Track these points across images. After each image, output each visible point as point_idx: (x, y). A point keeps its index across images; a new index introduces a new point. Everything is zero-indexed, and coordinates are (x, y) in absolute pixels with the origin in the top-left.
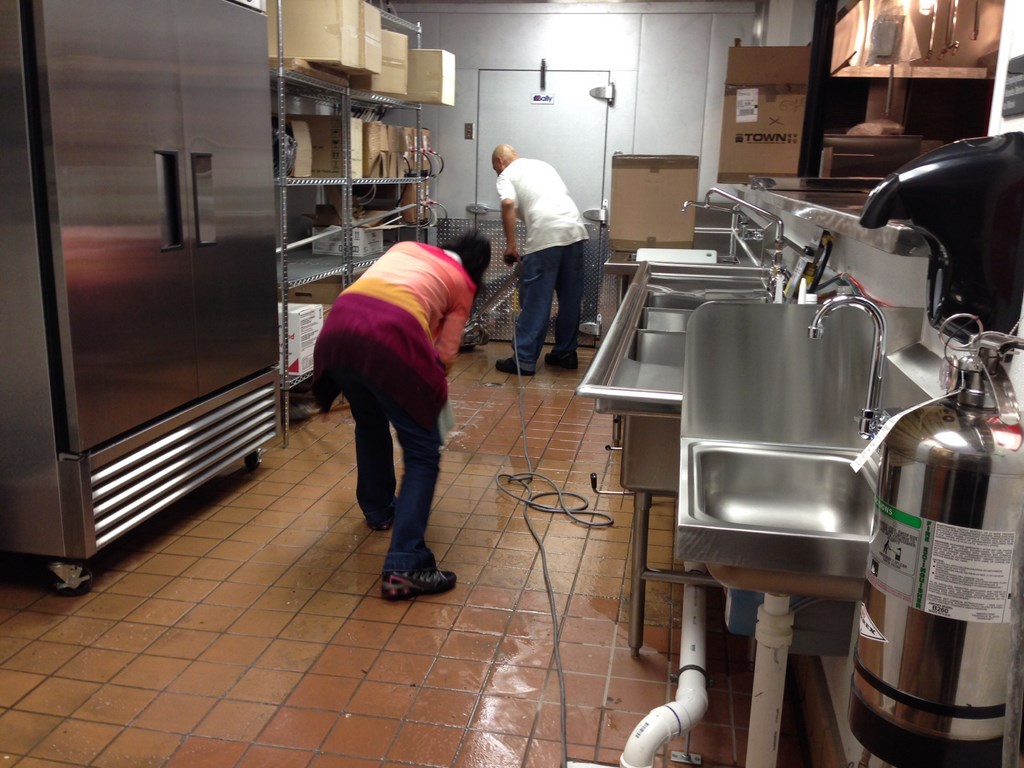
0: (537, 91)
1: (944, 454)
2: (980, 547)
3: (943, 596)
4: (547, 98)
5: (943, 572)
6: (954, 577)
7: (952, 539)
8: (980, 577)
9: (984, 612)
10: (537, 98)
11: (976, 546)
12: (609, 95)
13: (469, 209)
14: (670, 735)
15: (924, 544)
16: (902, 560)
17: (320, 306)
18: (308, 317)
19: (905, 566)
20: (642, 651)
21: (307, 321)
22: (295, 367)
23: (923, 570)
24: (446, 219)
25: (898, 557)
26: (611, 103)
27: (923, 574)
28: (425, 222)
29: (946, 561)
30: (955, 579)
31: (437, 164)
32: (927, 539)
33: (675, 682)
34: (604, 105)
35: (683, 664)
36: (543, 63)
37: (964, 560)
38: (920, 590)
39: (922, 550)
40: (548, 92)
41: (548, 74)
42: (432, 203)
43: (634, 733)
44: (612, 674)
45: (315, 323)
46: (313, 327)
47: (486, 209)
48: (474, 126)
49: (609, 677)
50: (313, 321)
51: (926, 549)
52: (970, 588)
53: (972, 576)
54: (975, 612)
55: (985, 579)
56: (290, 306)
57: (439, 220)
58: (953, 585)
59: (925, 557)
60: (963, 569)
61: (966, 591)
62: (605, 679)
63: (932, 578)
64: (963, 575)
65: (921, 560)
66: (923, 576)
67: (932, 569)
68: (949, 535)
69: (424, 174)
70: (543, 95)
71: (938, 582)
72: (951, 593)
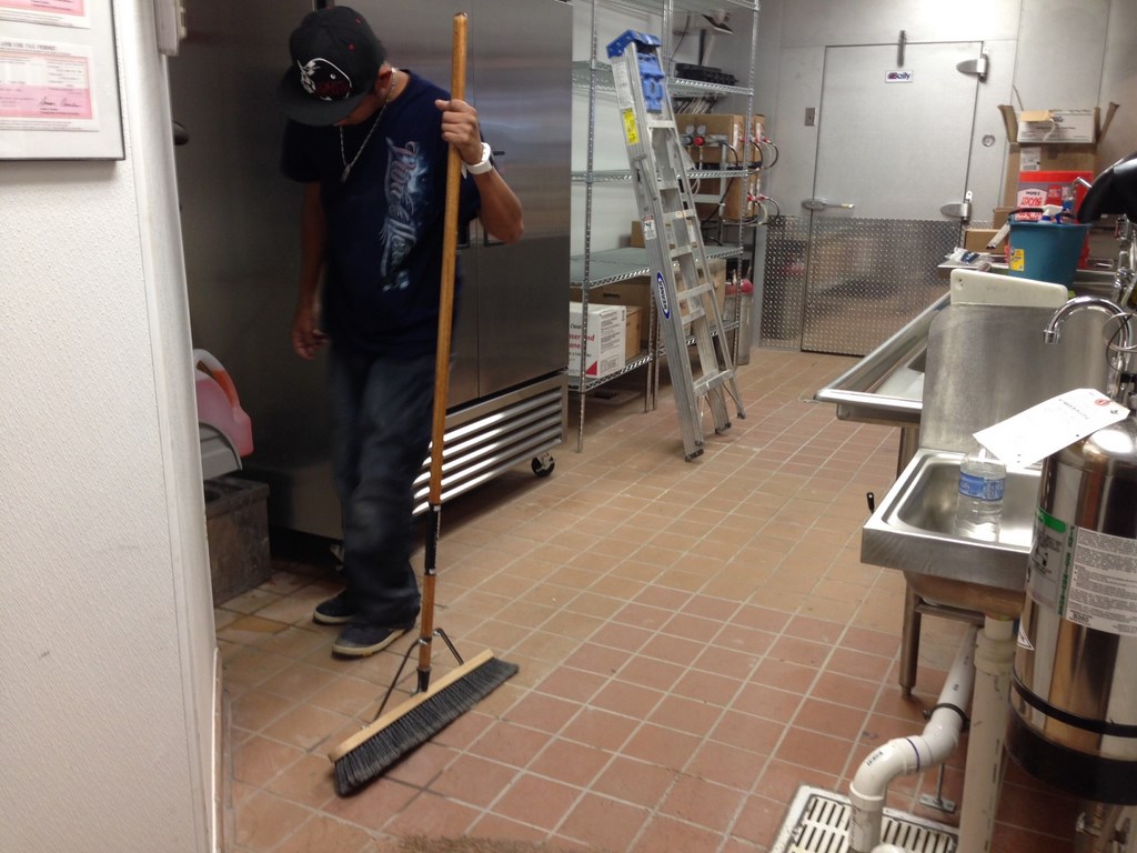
0: (894, 68)
1: (1100, 459)
2: (1121, 555)
3: (1083, 605)
4: (906, 76)
5: (1083, 581)
6: (1095, 585)
7: (1094, 545)
8: (1122, 587)
9: (1126, 624)
10: (892, 76)
11: (1117, 554)
12: (980, 69)
13: (804, 205)
14: (905, 768)
15: (1067, 549)
16: (1048, 567)
17: (624, 308)
18: (610, 318)
19: (1050, 572)
20: (914, 692)
21: (608, 323)
22: (593, 370)
23: (1066, 576)
24: (778, 216)
25: (1045, 563)
26: (983, 78)
27: (1066, 579)
28: (754, 218)
29: (1088, 568)
30: (1096, 587)
31: (771, 156)
32: (1070, 545)
33: (928, 718)
34: (974, 81)
35: (941, 701)
36: (903, 35)
37: (1105, 568)
38: (1063, 597)
39: (1065, 556)
40: (907, 68)
41: (908, 49)
42: (763, 198)
43: (867, 760)
44: (875, 710)
45: (617, 325)
46: (614, 329)
47: (824, 205)
48: (817, 111)
49: (870, 713)
50: (615, 322)
51: (1069, 555)
52: (1110, 598)
53: (1113, 585)
54: (1116, 623)
55: (1128, 589)
56: (590, 306)
57: (770, 217)
58: (1093, 593)
59: (1068, 564)
60: (1104, 578)
61: (1107, 600)
62: (866, 714)
63: (1073, 585)
64: (1104, 584)
65: (1064, 566)
66: (1065, 582)
67: (1074, 576)
68: (1090, 541)
69: (754, 166)
70: (900, 72)
71: (1080, 589)
72: (1092, 602)
